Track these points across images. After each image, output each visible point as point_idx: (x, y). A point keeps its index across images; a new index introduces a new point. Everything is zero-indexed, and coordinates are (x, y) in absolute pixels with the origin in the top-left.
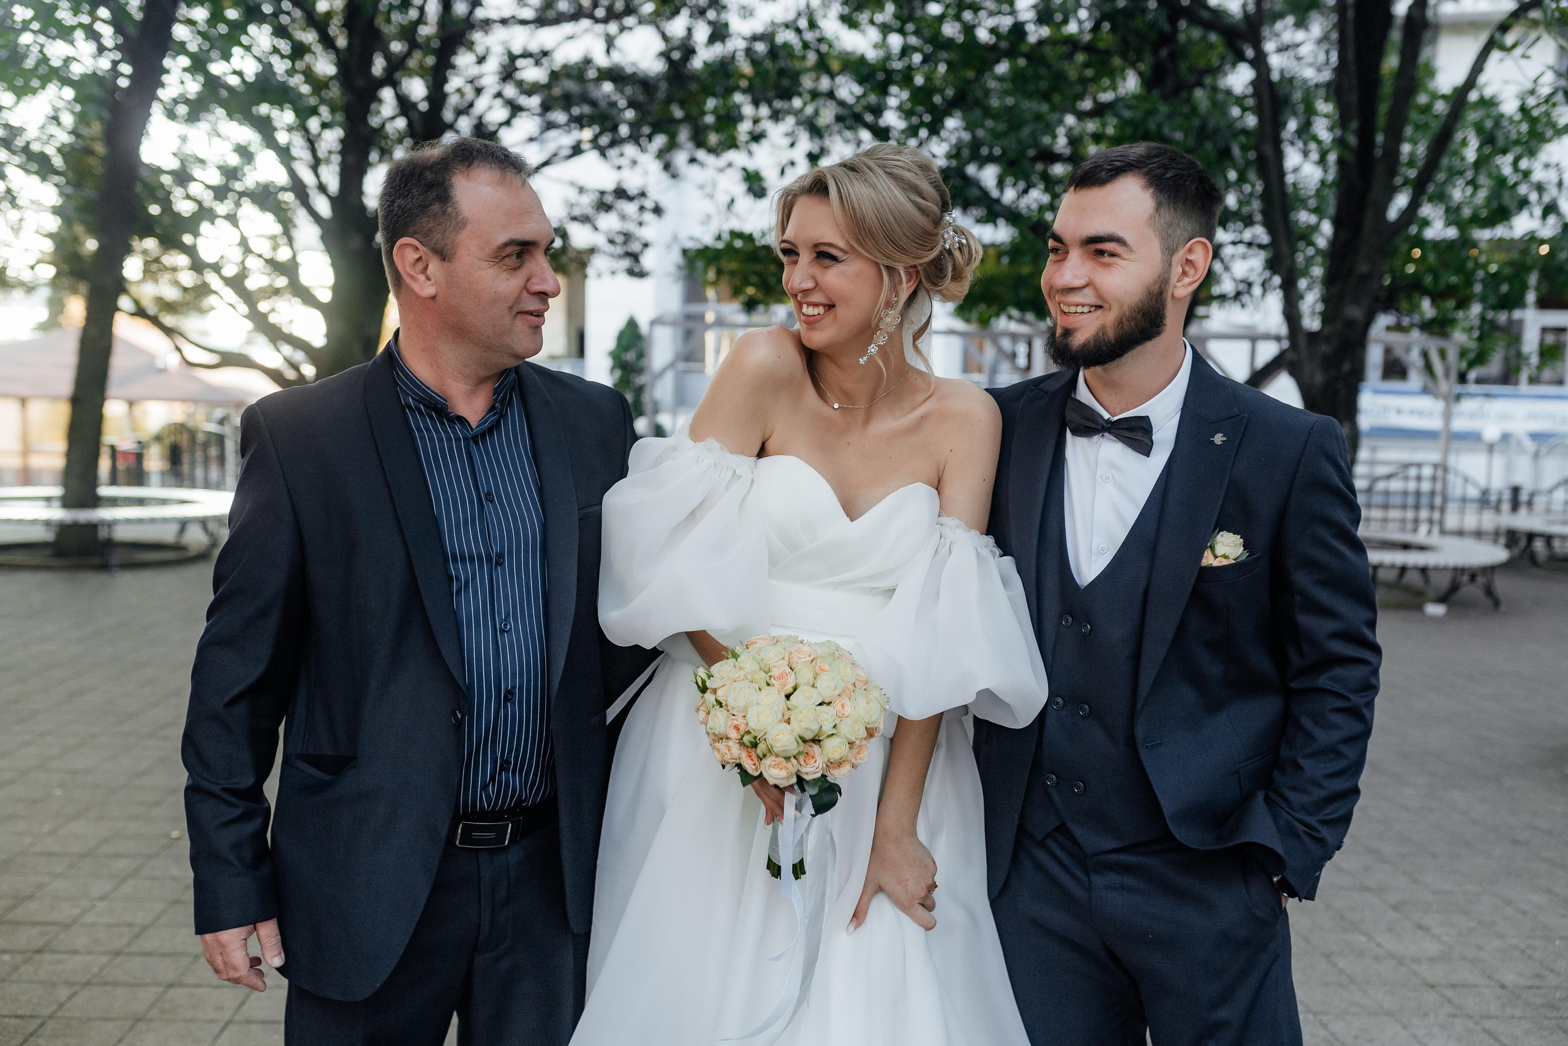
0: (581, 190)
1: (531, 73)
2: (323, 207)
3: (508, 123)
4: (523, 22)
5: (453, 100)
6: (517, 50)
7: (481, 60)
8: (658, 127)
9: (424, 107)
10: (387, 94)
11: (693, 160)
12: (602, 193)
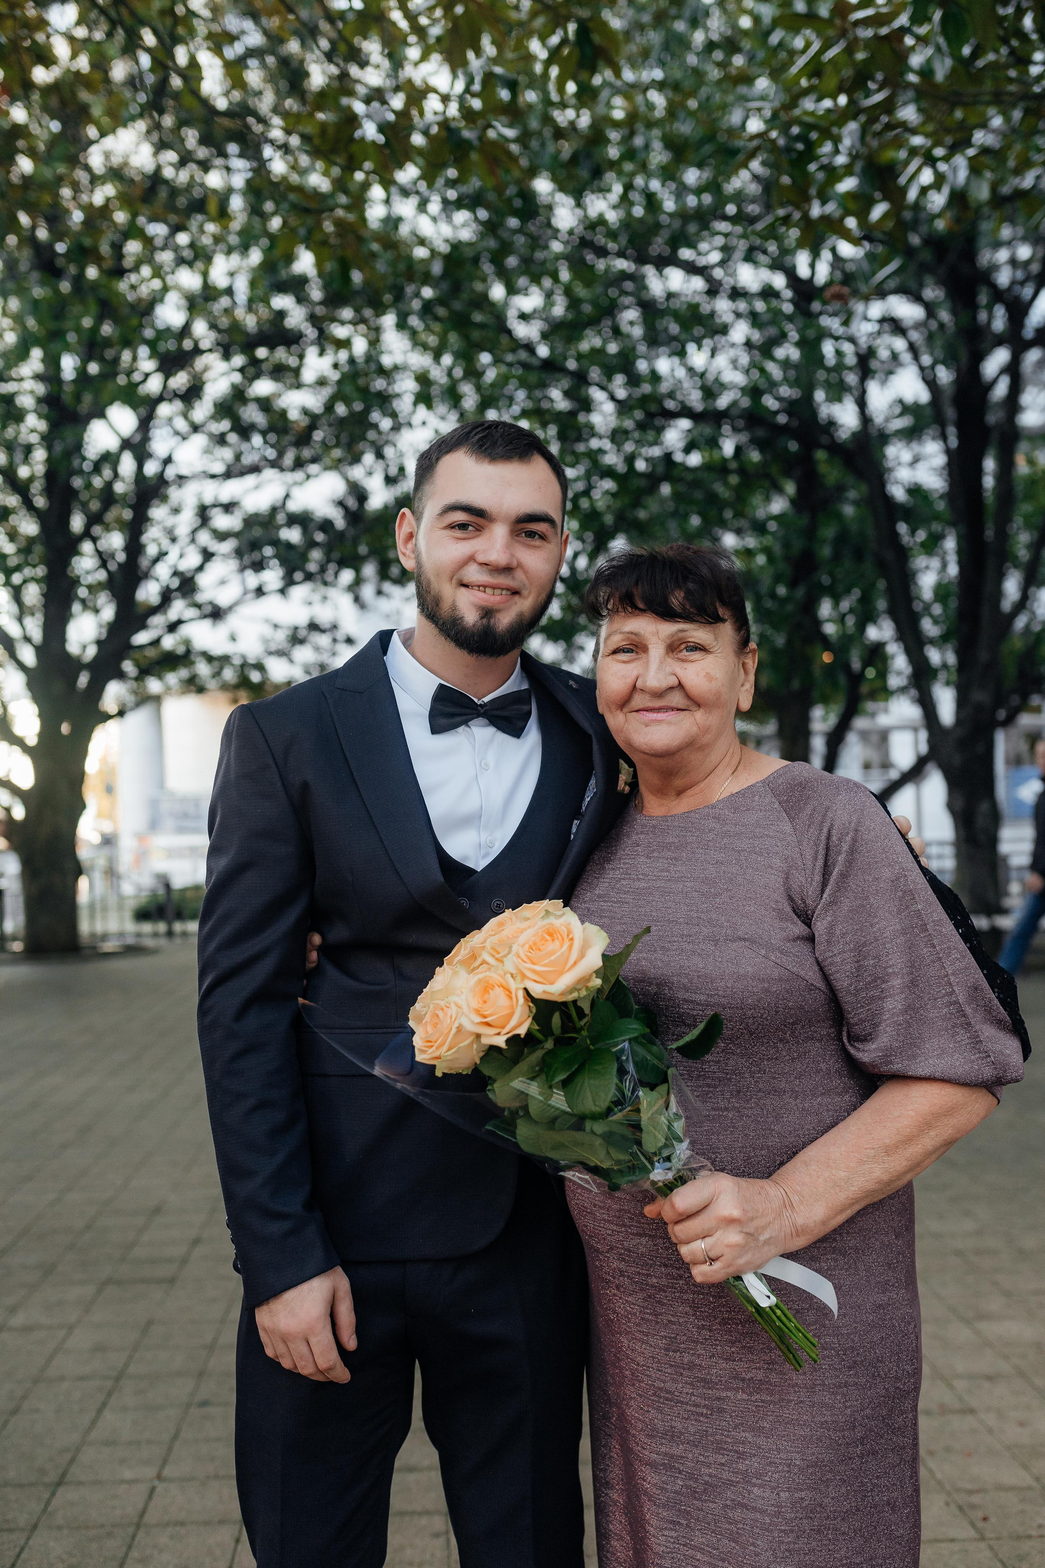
0: (276, 626)
1: (222, 521)
2: (28, 656)
3: (200, 568)
4: (213, 476)
5: (152, 550)
6: (208, 500)
7: (176, 511)
8: (343, 563)
9: (121, 557)
10: (87, 547)
11: (379, 592)
12: (296, 628)
